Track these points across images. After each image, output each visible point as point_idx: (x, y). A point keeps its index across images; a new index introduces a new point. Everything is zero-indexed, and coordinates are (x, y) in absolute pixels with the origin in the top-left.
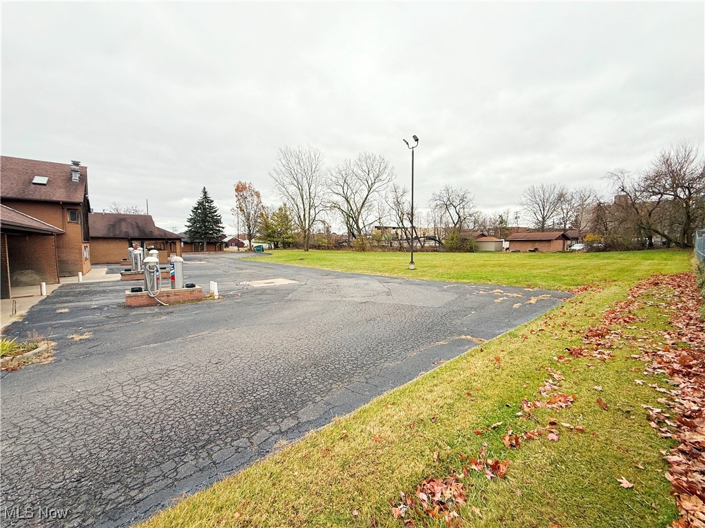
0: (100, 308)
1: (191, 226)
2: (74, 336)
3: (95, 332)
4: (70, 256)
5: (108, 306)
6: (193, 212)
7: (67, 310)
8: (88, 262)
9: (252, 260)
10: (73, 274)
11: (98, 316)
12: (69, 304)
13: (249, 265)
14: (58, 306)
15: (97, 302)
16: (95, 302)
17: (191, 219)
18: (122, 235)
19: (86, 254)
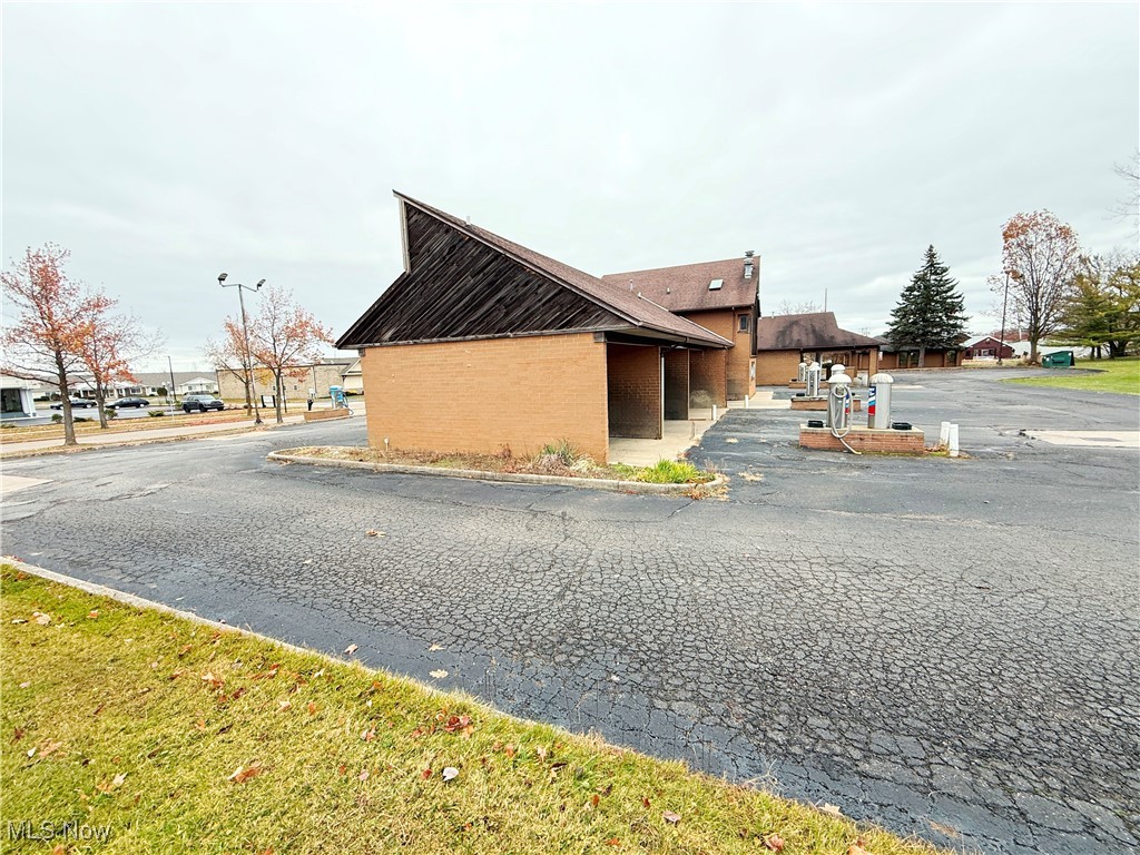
0: (769, 444)
1: (896, 323)
2: (745, 474)
3: (767, 475)
4: (738, 376)
5: (778, 442)
6: (903, 295)
7: (735, 441)
8: (753, 383)
9: (1039, 384)
10: (738, 397)
11: (767, 454)
12: (738, 434)
13: (1030, 396)
14: (727, 434)
15: (766, 436)
16: (764, 435)
17: (900, 309)
18: (793, 346)
19: (753, 372)
